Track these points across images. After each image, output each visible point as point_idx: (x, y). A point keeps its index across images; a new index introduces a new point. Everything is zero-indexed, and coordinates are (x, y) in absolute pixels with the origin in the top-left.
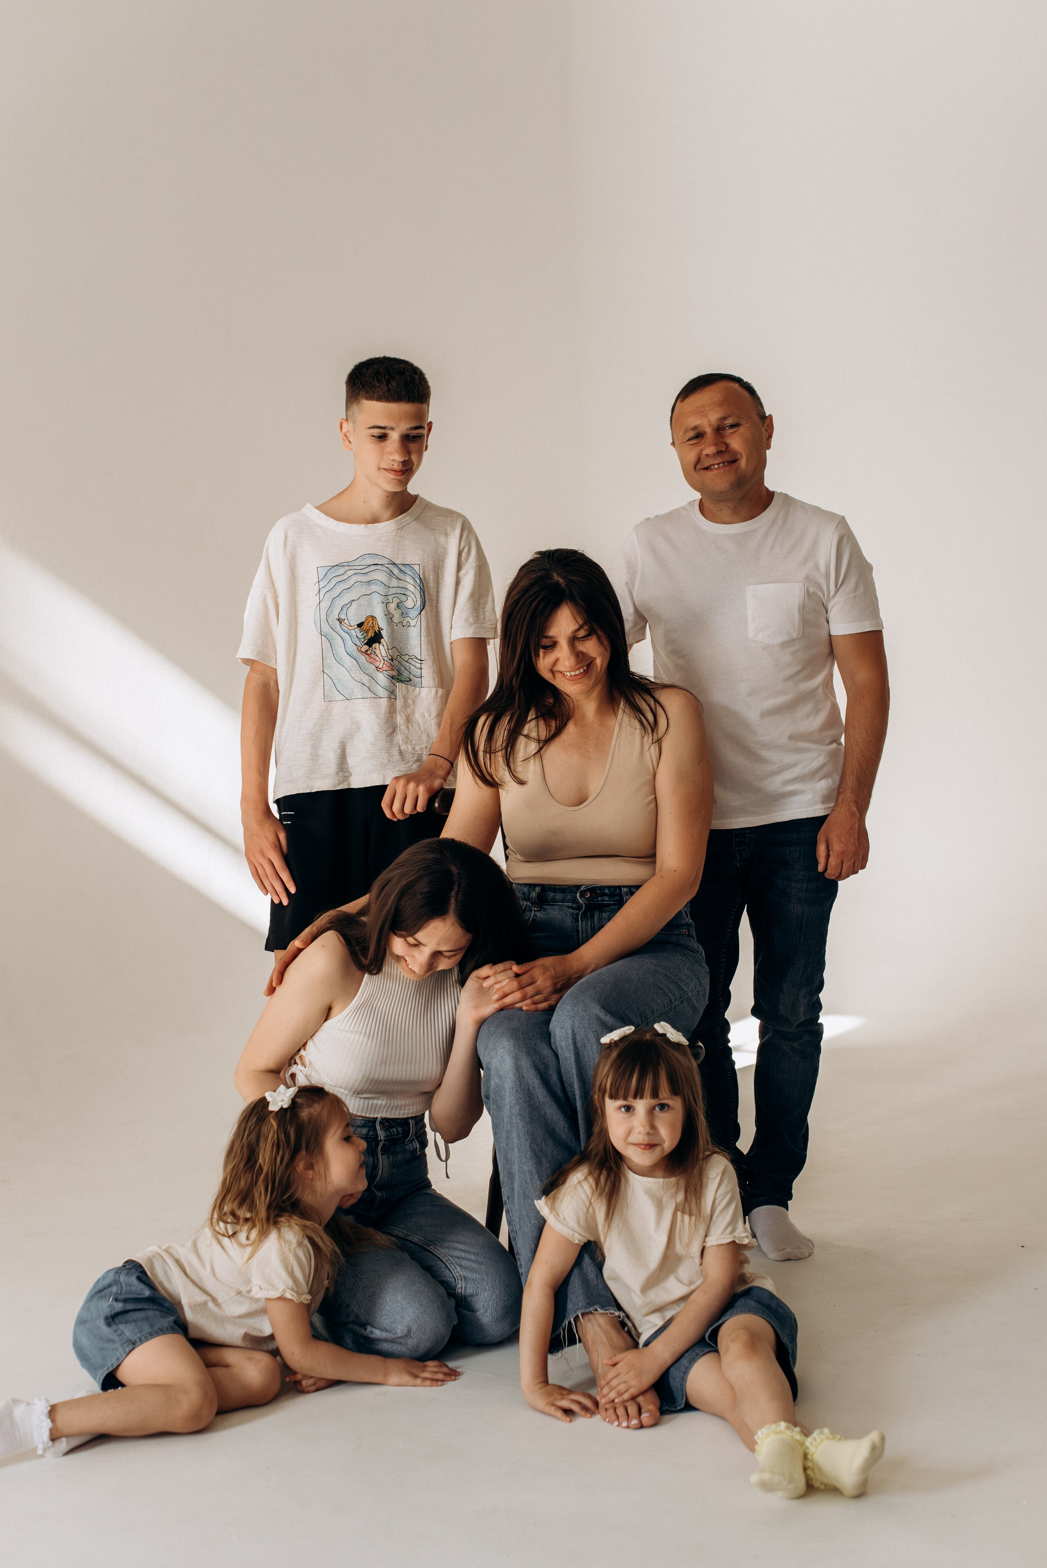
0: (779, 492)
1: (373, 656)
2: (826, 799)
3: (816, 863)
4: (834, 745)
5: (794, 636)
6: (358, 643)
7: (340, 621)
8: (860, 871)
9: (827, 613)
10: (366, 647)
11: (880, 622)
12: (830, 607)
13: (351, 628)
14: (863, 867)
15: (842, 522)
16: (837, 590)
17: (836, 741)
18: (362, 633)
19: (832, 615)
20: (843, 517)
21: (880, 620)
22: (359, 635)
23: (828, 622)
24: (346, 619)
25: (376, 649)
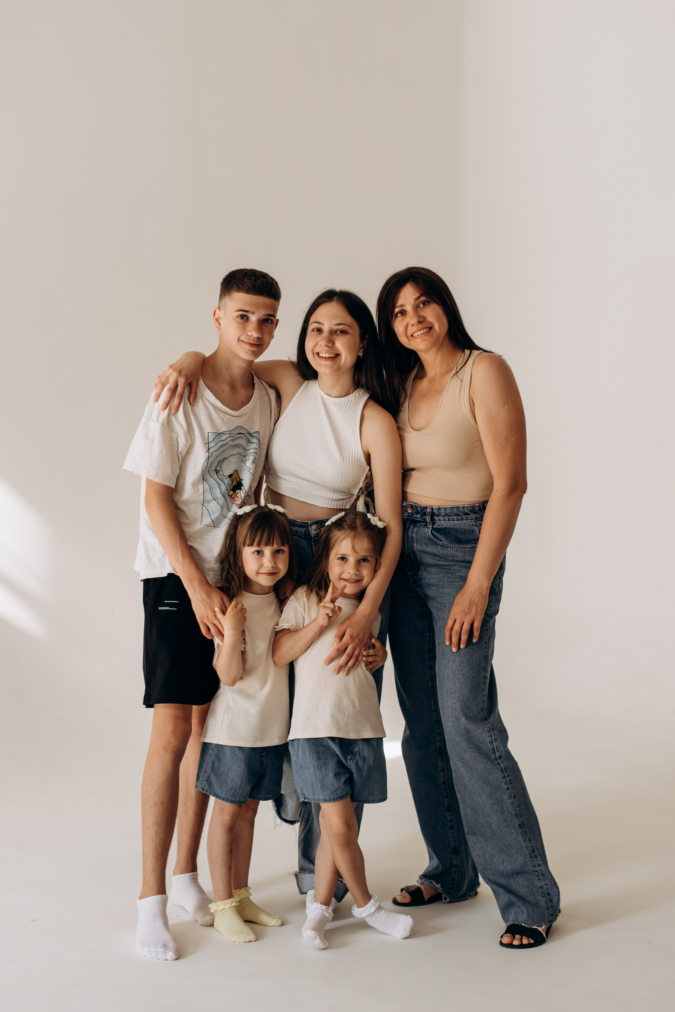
6: (227, 488)
7: (216, 471)
13: (224, 478)
18: (230, 482)
25: (237, 493)
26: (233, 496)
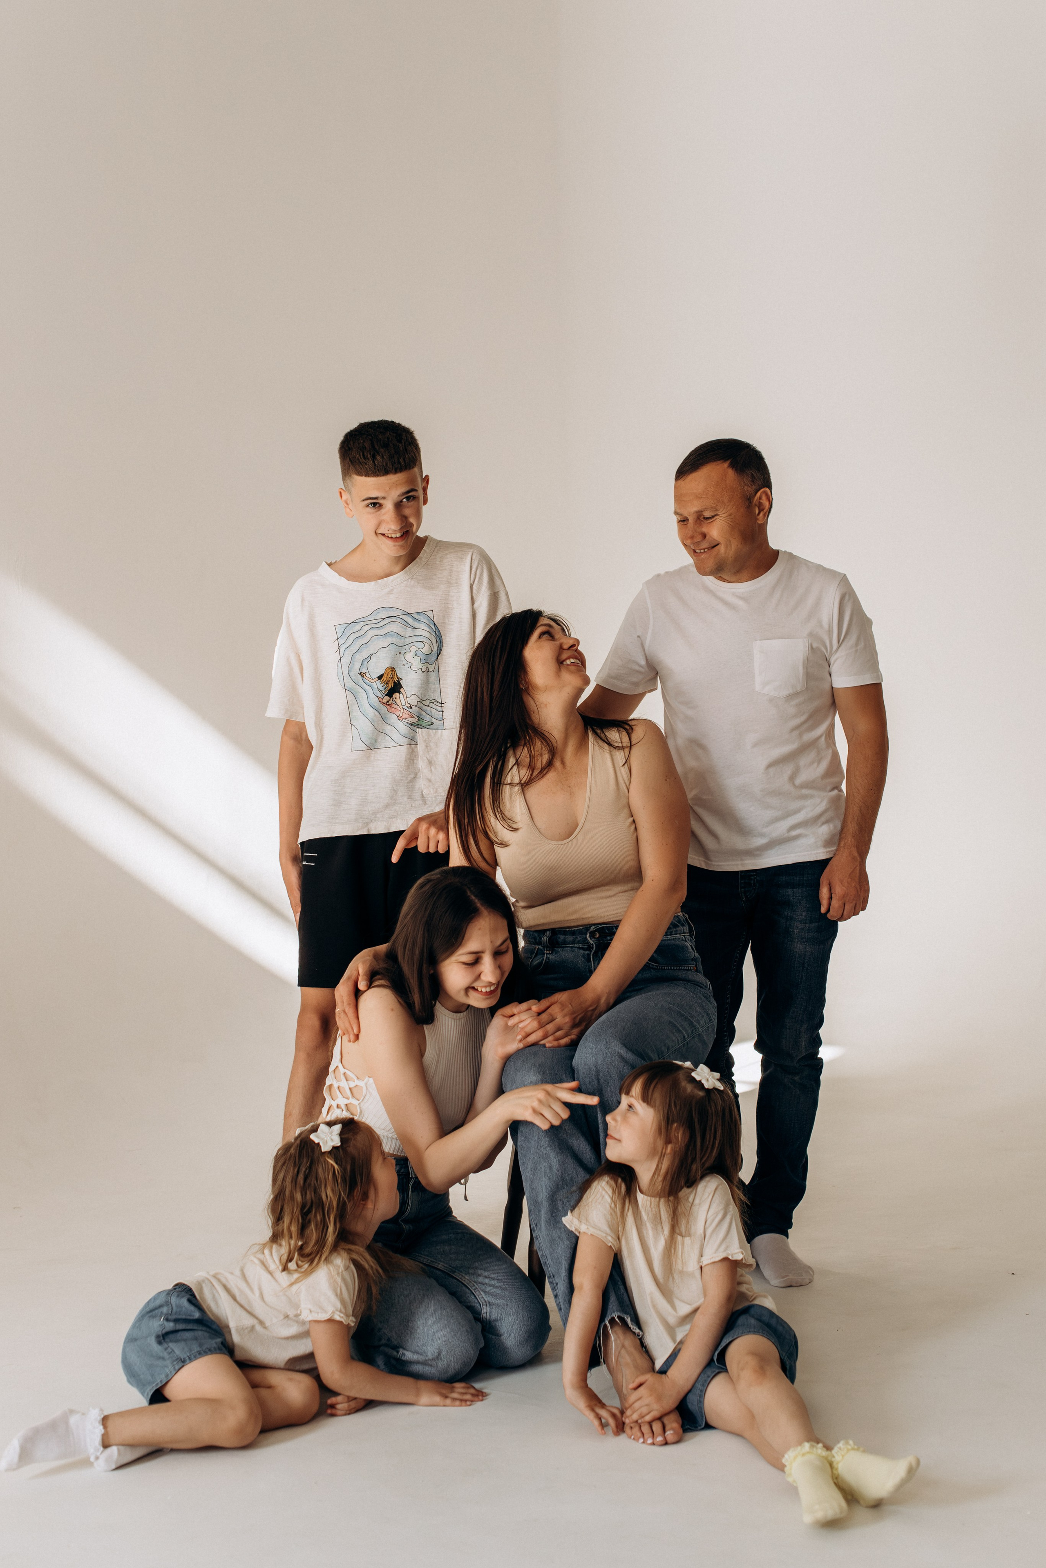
0: (783, 550)
1: (394, 706)
2: (828, 843)
3: (819, 905)
4: (835, 792)
5: (799, 688)
6: (379, 695)
7: (362, 675)
8: (860, 912)
9: (829, 666)
10: (387, 698)
11: (880, 675)
12: (832, 662)
13: (372, 681)
14: (864, 909)
15: (844, 580)
16: (840, 644)
17: (837, 787)
18: (382, 685)
19: (834, 669)
20: (845, 575)
21: (880, 673)
22: (380, 687)
23: (830, 675)
24: (367, 673)
25: (396, 698)
26: (390, 703)
